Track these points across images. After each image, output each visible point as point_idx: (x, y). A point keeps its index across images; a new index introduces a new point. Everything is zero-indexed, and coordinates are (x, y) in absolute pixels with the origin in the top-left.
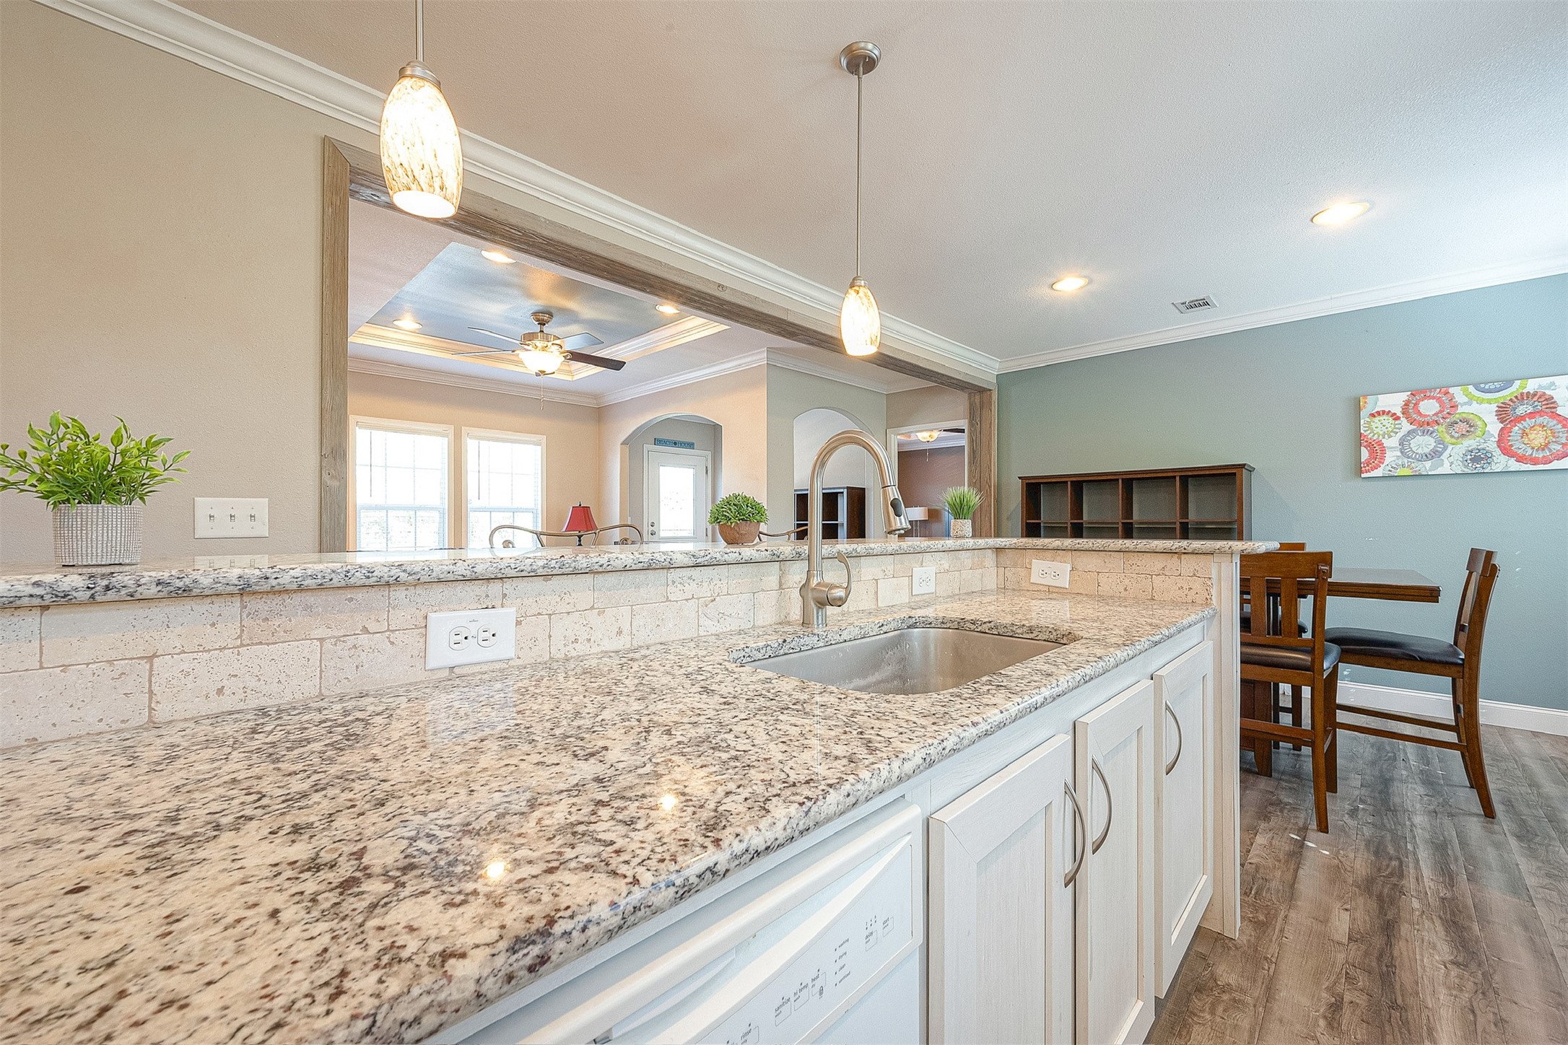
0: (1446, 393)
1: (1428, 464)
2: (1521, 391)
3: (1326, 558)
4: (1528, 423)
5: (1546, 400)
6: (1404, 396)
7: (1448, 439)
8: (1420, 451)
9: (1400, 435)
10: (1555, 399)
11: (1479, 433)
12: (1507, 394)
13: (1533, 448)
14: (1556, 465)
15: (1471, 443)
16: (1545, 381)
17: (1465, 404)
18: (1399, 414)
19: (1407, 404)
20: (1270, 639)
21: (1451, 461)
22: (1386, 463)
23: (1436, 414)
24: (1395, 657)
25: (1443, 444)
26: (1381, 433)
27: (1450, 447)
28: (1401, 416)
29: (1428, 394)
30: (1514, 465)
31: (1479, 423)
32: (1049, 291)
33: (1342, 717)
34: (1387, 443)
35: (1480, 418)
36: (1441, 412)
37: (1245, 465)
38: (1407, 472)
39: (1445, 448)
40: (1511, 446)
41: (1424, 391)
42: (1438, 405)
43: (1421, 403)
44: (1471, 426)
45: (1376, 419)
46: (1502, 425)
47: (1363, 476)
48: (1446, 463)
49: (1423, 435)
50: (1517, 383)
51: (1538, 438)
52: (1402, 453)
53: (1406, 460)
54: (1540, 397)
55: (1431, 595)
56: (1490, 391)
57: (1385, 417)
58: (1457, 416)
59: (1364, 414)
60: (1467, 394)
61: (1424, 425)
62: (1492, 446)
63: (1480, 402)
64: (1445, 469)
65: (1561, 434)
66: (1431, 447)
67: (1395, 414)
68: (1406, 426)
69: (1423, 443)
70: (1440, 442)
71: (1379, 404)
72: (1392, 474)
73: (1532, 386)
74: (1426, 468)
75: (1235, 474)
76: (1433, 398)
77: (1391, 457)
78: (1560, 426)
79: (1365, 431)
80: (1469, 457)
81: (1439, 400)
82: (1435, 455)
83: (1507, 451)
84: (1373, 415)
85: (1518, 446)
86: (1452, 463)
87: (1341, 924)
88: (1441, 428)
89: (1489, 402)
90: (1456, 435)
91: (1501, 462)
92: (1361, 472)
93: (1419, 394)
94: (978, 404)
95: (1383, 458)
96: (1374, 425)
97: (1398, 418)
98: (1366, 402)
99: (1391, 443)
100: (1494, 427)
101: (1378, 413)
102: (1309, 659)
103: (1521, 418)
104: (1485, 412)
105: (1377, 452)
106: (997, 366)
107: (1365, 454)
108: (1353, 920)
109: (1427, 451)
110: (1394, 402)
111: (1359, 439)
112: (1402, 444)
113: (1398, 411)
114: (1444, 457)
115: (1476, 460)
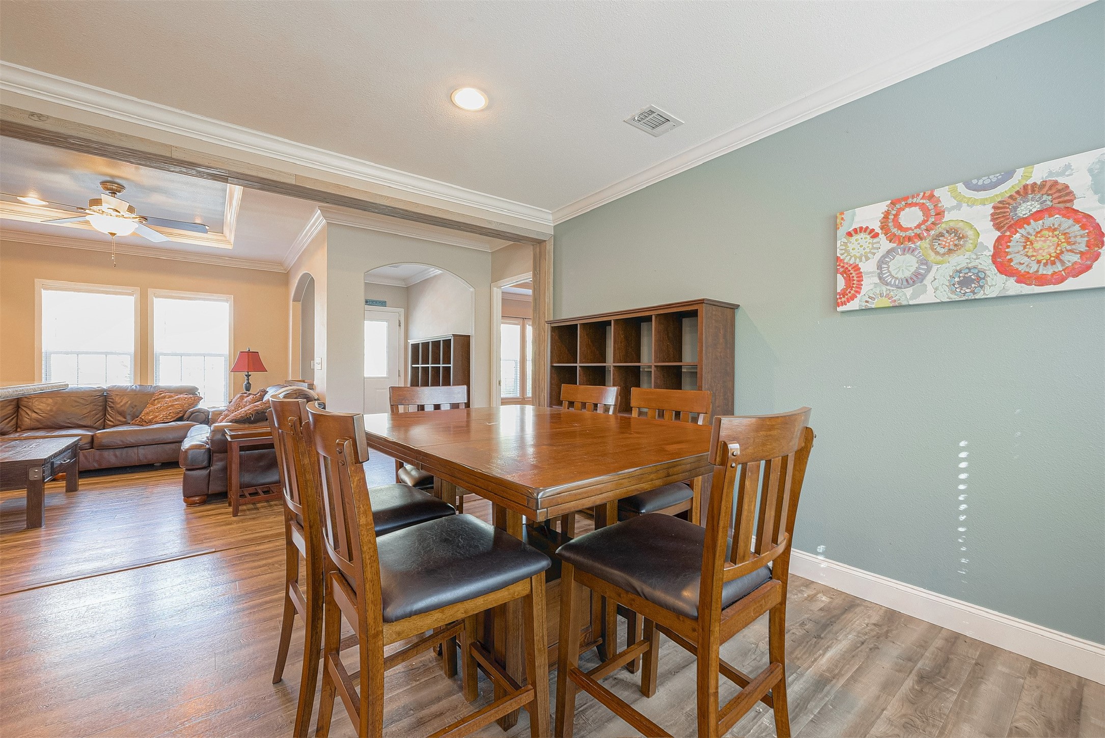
0: (932, 197)
1: (909, 291)
2: (1024, 183)
4: (1036, 225)
5: (1059, 191)
6: (883, 206)
7: (932, 256)
8: (900, 275)
10: (1072, 188)
11: (969, 245)
12: (1005, 189)
13: (1039, 262)
14: (1071, 284)
15: (959, 260)
16: (1055, 165)
17: (953, 208)
18: (878, 230)
19: (887, 214)
22: (863, 292)
23: (918, 226)
25: (926, 264)
26: (858, 255)
27: (935, 268)
28: (880, 231)
29: (910, 201)
30: (1013, 287)
31: (970, 233)
34: (864, 267)
35: (972, 227)
36: (924, 222)
37: (703, 300)
38: (887, 303)
39: (928, 270)
40: (1011, 260)
41: (905, 198)
42: (921, 213)
43: (902, 213)
44: (960, 238)
45: (853, 239)
46: (999, 234)
47: (840, 309)
48: (930, 289)
49: (903, 254)
50: (1020, 172)
51: (1046, 247)
52: (880, 278)
53: (884, 288)
54: (1050, 188)
56: (984, 188)
57: (862, 235)
58: (943, 226)
59: (841, 232)
60: (956, 195)
61: (905, 241)
62: (985, 262)
63: (972, 203)
64: (928, 297)
65: (1079, 239)
66: (913, 269)
67: (873, 230)
68: (885, 244)
69: (903, 265)
70: (924, 262)
71: (856, 219)
72: (869, 305)
73: (1039, 173)
74: (907, 296)
76: (915, 205)
77: (869, 284)
78: (1077, 227)
79: (842, 254)
80: (957, 279)
81: (923, 207)
82: (916, 279)
83: (1004, 268)
84: (849, 234)
85: (1019, 259)
86: (936, 289)
88: (925, 244)
89: (983, 202)
90: (942, 251)
91: (997, 284)
92: (836, 306)
93: (899, 203)
95: (859, 287)
96: (850, 246)
97: (876, 235)
98: (842, 219)
99: (868, 267)
100: (989, 236)
101: (855, 230)
103: (1025, 221)
104: (977, 217)
105: (853, 276)
107: (841, 283)
109: (908, 274)
110: (873, 214)
111: (835, 266)
112: (879, 267)
113: (876, 226)
114: (927, 281)
115: (965, 282)
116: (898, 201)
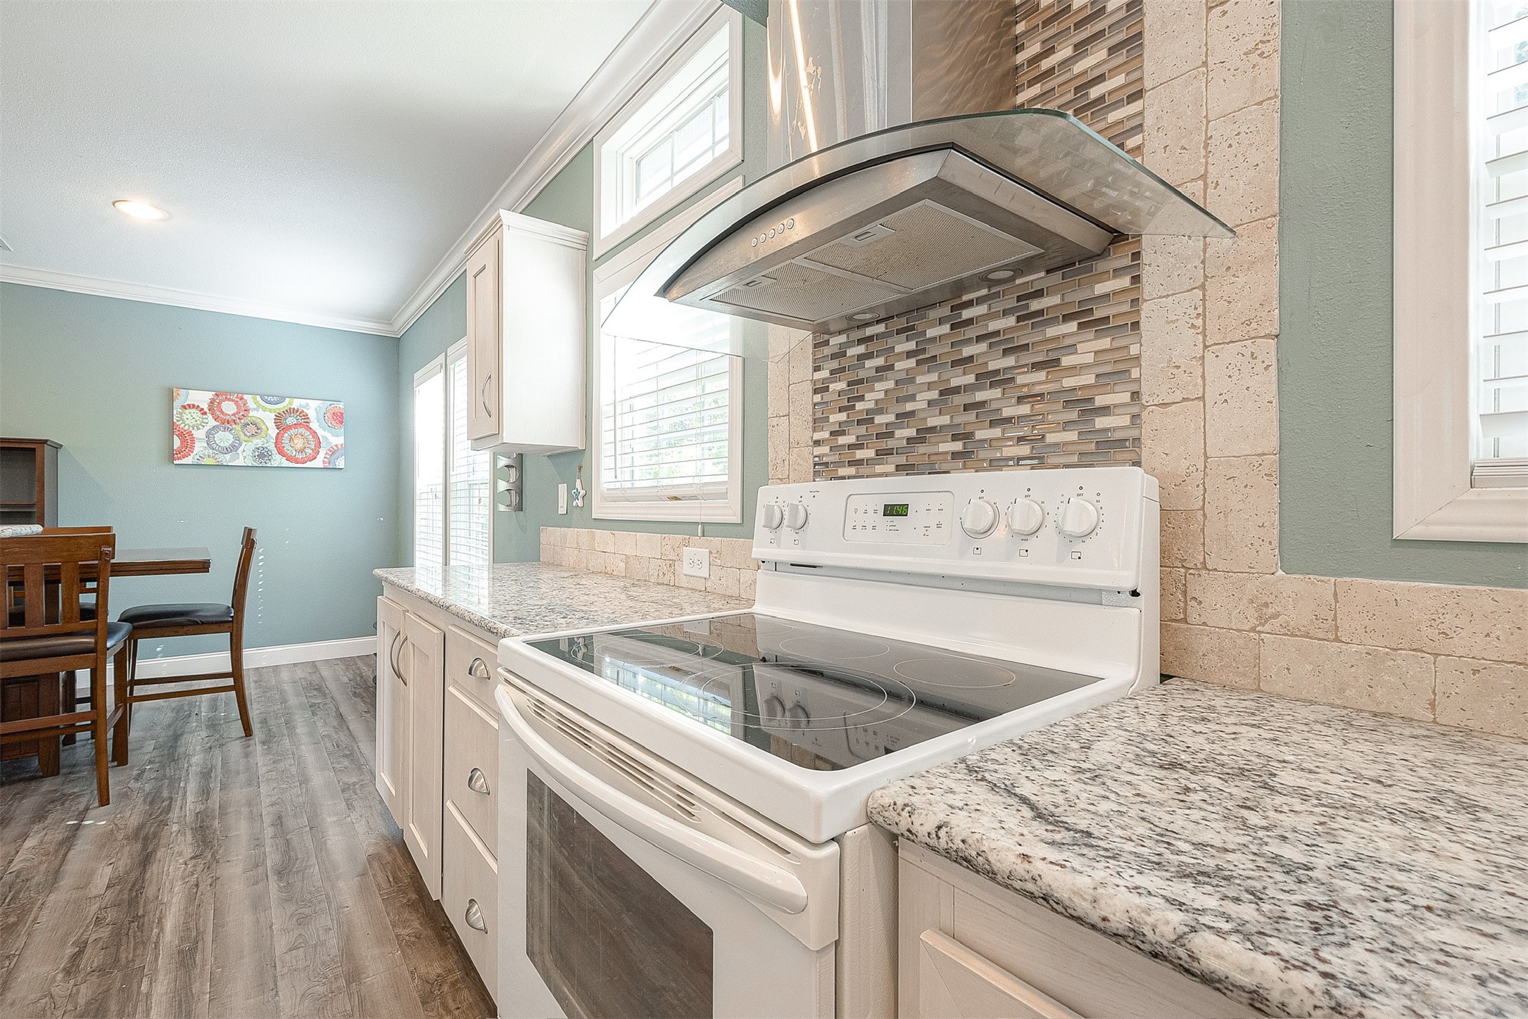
0: (242, 399)
1: (228, 456)
2: (289, 406)
3: (110, 541)
4: (293, 431)
5: (304, 416)
6: (210, 395)
7: (242, 436)
8: (222, 445)
9: (207, 428)
10: (309, 416)
11: (263, 435)
12: (282, 407)
13: (296, 451)
14: (308, 465)
15: (257, 442)
16: (304, 402)
17: (255, 409)
18: (206, 410)
19: (212, 402)
20: (48, 629)
21: (244, 457)
22: (194, 453)
23: (234, 415)
24: (182, 625)
25: (239, 440)
26: (191, 424)
27: (244, 443)
28: (208, 411)
29: (228, 397)
30: (286, 463)
31: (263, 427)
33: (138, 690)
34: (196, 434)
35: (264, 424)
36: (238, 413)
37: (47, 441)
38: (212, 462)
39: (240, 444)
40: (283, 447)
41: (225, 393)
42: (235, 407)
43: (223, 403)
44: (258, 429)
45: (187, 411)
46: (278, 431)
47: (175, 462)
48: (241, 457)
49: (224, 431)
50: (287, 400)
51: (299, 443)
52: (208, 445)
53: (211, 451)
54: (300, 413)
55: (203, 567)
56: (270, 403)
57: (194, 410)
58: (249, 418)
59: (177, 404)
60: (256, 402)
61: (225, 422)
62: (272, 446)
63: (265, 410)
64: (240, 462)
65: (312, 442)
66: (231, 442)
67: (202, 409)
68: (212, 422)
69: (224, 438)
70: (237, 438)
71: (190, 398)
72: (200, 463)
73: (296, 404)
74: (226, 459)
75: (34, 450)
76: (233, 400)
77: (200, 447)
78: (311, 437)
79: (178, 421)
80: (257, 453)
81: (236, 403)
82: (232, 449)
83: (281, 452)
84: (184, 407)
85: (287, 447)
86: (245, 457)
87: (104, 874)
88: (238, 428)
89: (270, 411)
90: (248, 434)
91: (278, 460)
92: (174, 459)
93: (221, 396)
95: (192, 447)
96: (185, 417)
97: (205, 413)
98: (178, 394)
99: (199, 434)
100: (273, 432)
101: (189, 405)
102: (93, 640)
103: (290, 427)
104: (267, 418)
105: (188, 440)
107: (177, 443)
108: (115, 869)
109: (227, 445)
110: (202, 398)
111: (172, 428)
112: (207, 437)
113: (205, 407)
114: (239, 451)
115: (261, 456)
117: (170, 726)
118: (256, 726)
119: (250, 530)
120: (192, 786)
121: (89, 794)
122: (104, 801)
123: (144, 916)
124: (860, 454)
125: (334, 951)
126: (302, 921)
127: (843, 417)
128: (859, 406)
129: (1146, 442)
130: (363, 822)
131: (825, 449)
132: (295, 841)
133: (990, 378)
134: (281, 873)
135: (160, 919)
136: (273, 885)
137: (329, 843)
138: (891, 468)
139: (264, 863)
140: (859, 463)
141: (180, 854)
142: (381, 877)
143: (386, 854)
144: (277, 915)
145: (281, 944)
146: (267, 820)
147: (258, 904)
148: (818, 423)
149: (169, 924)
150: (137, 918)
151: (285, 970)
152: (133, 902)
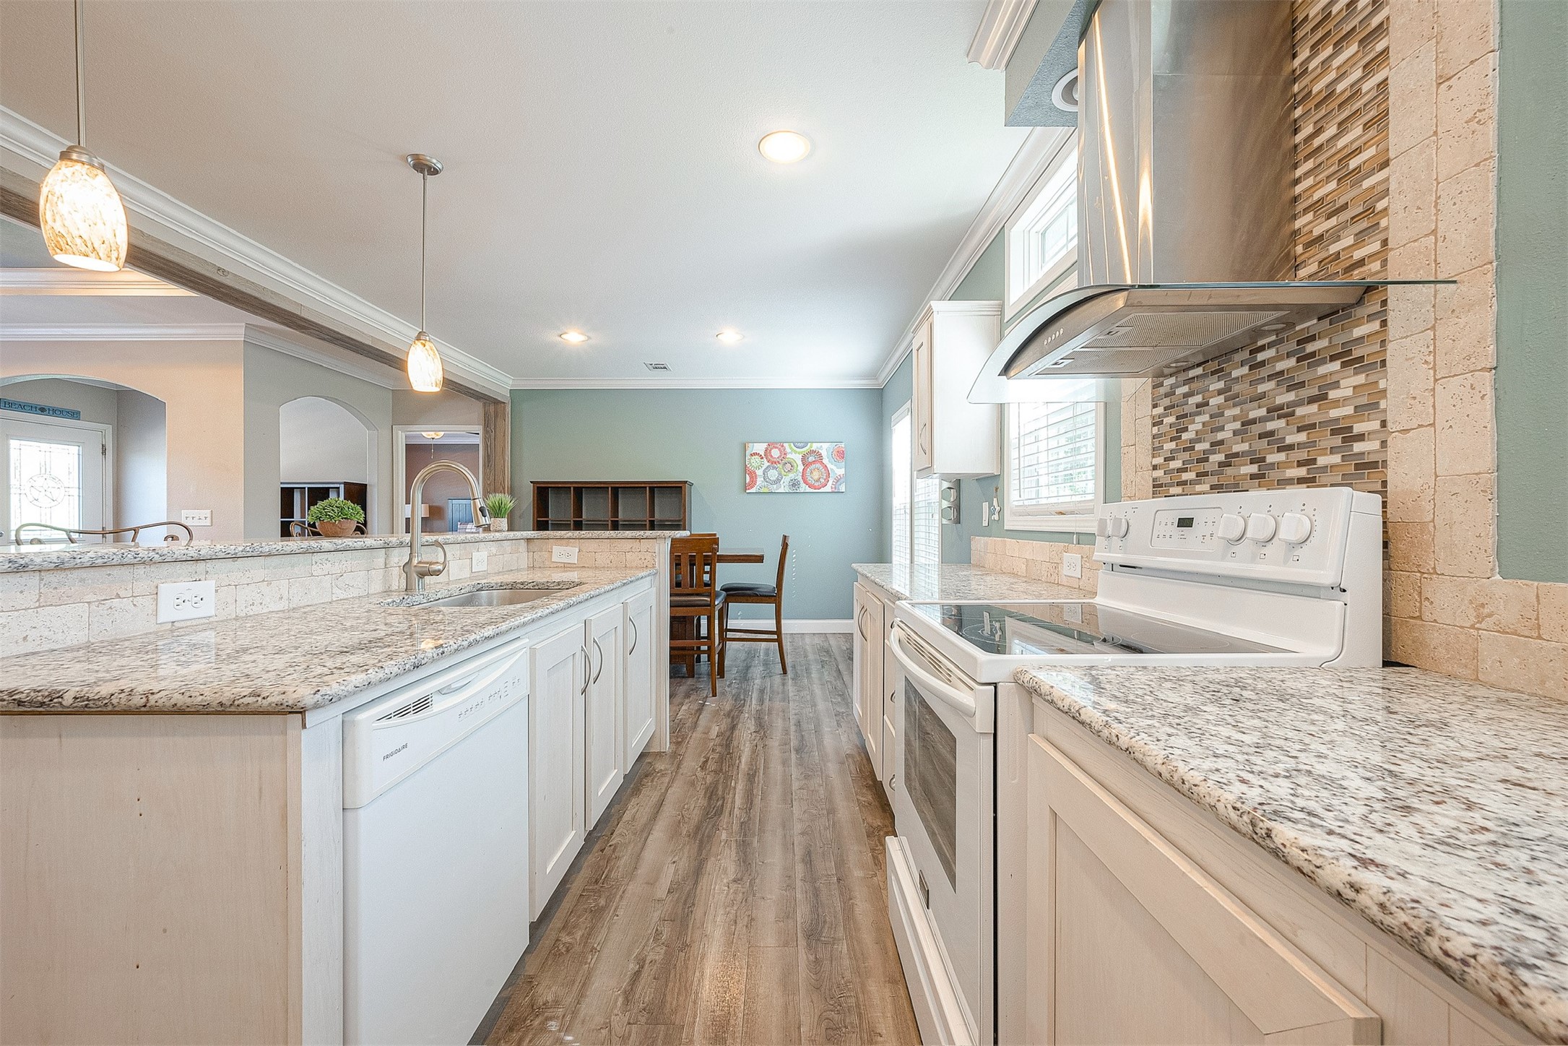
0: (783, 446)
1: (775, 486)
2: (810, 449)
3: (716, 541)
4: (813, 466)
5: (819, 455)
6: (765, 445)
7: (783, 472)
8: (772, 478)
9: (764, 467)
10: (822, 455)
11: (795, 470)
12: (805, 450)
13: (814, 480)
14: (822, 490)
15: (791, 475)
16: (819, 445)
17: (790, 453)
18: (763, 456)
19: (767, 449)
20: (690, 590)
21: (783, 487)
22: (757, 485)
23: (778, 458)
24: (750, 596)
26: (755, 466)
27: (784, 477)
29: (775, 445)
30: (808, 489)
31: (795, 465)
32: (559, 338)
33: (730, 635)
35: (795, 462)
36: (780, 456)
37: (687, 481)
38: (766, 490)
39: (782, 478)
40: (807, 478)
42: (779, 452)
43: (772, 450)
44: (792, 466)
45: (753, 458)
46: (804, 467)
47: (747, 491)
49: (773, 469)
50: (809, 444)
51: (816, 475)
52: (764, 479)
53: (766, 483)
54: (817, 453)
55: (760, 559)
56: (799, 447)
57: (757, 456)
58: (787, 459)
59: (748, 453)
60: (791, 448)
61: (773, 463)
62: (800, 478)
63: (796, 452)
64: (782, 490)
65: (824, 474)
66: (777, 476)
67: (761, 455)
68: (767, 464)
69: (773, 474)
70: (780, 474)
71: (754, 448)
72: (760, 491)
73: (815, 446)
74: (774, 488)
75: (681, 487)
76: (777, 448)
77: (760, 481)
78: (824, 469)
79: (748, 464)
80: (791, 483)
81: (779, 449)
82: (777, 481)
83: (806, 482)
84: (751, 455)
85: (809, 478)
86: (785, 487)
87: (715, 730)
88: (780, 466)
89: (799, 453)
90: (786, 470)
91: (804, 488)
92: (746, 489)
93: (771, 445)
94: (493, 413)
95: (756, 482)
96: (752, 461)
97: (762, 458)
98: (748, 447)
99: (759, 472)
100: (801, 468)
101: (754, 454)
102: (709, 599)
103: (811, 463)
104: (796, 457)
105: (753, 477)
106: (511, 382)
107: (748, 479)
108: (720, 728)
109: (775, 478)
110: (760, 448)
111: (745, 470)
112: (764, 474)
113: (762, 453)
114: (782, 482)
115: (794, 485)
116: (773, 443)
117: (744, 660)
118: (789, 669)
119: (785, 536)
120: (755, 695)
121: (707, 691)
122: (714, 695)
123: (732, 753)
124: (1185, 476)
125: (822, 797)
126: (807, 777)
127: (1172, 445)
128: (1185, 436)
129: (1391, 464)
130: (846, 735)
131: (1159, 473)
132: (806, 736)
133: (1276, 411)
134: (797, 751)
135: (739, 757)
136: (793, 756)
137: (825, 742)
138: (1206, 487)
139: (790, 743)
140: (1184, 483)
141: (749, 729)
142: (852, 767)
143: (857, 756)
144: (795, 772)
145: (795, 785)
146: (792, 722)
147: (785, 763)
148: (1156, 450)
149: (743, 760)
150: (729, 753)
151: (797, 797)
152: (728, 746)
